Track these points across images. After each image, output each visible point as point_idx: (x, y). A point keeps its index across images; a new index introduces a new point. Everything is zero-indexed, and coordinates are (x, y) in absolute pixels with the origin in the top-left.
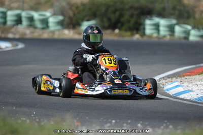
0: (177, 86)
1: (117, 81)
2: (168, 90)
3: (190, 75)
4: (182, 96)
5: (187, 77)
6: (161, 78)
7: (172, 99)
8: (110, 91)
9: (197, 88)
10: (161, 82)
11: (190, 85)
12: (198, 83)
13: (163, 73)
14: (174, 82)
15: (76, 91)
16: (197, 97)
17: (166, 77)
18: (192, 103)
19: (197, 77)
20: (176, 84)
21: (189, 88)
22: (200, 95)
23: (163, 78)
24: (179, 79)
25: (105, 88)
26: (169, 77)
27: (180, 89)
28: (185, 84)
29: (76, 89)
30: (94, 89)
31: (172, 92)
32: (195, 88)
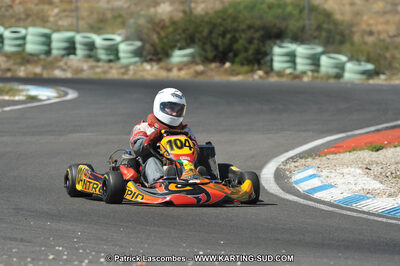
0: (312, 177)
2: (297, 182)
4: (317, 195)
5: (331, 157)
6: (288, 159)
7: (302, 201)
9: (343, 180)
10: (288, 166)
11: (333, 175)
12: (346, 171)
16: (340, 197)
17: (297, 156)
18: (331, 209)
19: (347, 156)
20: (311, 172)
21: (330, 181)
22: (345, 195)
23: (292, 158)
24: (317, 161)
26: (302, 156)
27: (316, 183)
28: (325, 173)
31: (303, 187)
32: (339, 180)
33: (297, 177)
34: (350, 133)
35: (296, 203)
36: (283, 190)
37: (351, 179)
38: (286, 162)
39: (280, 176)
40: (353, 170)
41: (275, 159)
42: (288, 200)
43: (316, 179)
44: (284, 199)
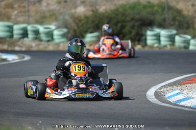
0: (177, 94)
1: (82, 86)
2: (169, 97)
3: (190, 83)
4: (182, 103)
5: (187, 85)
6: (162, 86)
7: (173, 106)
8: (75, 95)
10: (162, 90)
11: (190, 93)
13: (164, 81)
14: (175, 90)
15: (46, 95)
17: (166, 85)
20: (177, 91)
21: (189, 96)
23: (164, 86)
24: (179, 87)
25: (70, 92)
26: (169, 85)
27: (181, 97)
28: (186, 92)
29: (46, 94)
30: (61, 93)
31: (172, 100)
32: (195, 95)
35: (170, 108)
38: (161, 88)
39: (157, 95)
41: (155, 87)
42: (164, 106)
43: (181, 95)
44: (162, 106)
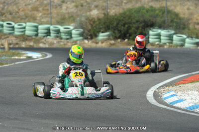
0: (172, 96)
2: (165, 98)
3: (184, 84)
4: (176, 105)
7: (168, 108)
9: (189, 97)
10: (160, 91)
11: (183, 95)
12: (190, 92)
13: (162, 81)
14: (170, 91)
16: (188, 106)
18: (183, 112)
19: (190, 85)
20: (172, 93)
21: (182, 98)
22: (191, 105)
23: (162, 86)
24: (175, 88)
26: (166, 85)
27: (175, 99)
28: (179, 94)
31: (168, 101)
32: (187, 97)
33: (165, 96)
34: (190, 74)
35: (165, 109)
36: (158, 102)
37: (193, 97)
38: (159, 88)
39: (156, 96)
40: (193, 92)
41: (154, 87)
42: (161, 108)
43: (175, 97)
44: (159, 107)
